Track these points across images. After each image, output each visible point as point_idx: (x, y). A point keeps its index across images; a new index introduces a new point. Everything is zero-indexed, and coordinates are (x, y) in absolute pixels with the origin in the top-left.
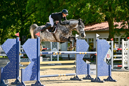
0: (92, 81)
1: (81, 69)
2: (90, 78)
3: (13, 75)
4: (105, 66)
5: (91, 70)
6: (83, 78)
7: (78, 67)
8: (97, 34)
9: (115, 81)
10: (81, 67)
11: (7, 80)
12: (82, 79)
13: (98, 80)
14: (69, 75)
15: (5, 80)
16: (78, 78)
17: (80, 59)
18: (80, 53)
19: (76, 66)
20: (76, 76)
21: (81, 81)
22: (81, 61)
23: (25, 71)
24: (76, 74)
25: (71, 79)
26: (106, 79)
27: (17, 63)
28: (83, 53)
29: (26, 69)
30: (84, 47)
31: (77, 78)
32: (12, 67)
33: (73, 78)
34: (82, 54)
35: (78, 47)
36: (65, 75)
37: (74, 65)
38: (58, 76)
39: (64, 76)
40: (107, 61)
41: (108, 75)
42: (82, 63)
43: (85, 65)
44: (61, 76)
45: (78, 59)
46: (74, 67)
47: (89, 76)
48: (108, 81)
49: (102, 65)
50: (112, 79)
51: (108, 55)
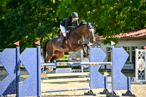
1: (96, 82)
2: (107, 92)
3: (12, 90)
4: (123, 78)
5: (110, 83)
6: (100, 92)
7: (93, 80)
8: (111, 41)
9: (134, 96)
11: (6, 95)
12: (96, 94)
13: (114, 95)
14: (82, 89)
16: (93, 93)
18: (95, 63)
19: (90, 78)
20: (90, 90)
22: (96, 73)
23: (23, 86)
24: (89, 88)
25: (85, 94)
26: (125, 93)
27: (17, 76)
28: (98, 63)
29: (23, 83)
30: (100, 57)
31: (91, 93)
33: (87, 93)
34: (93, 65)
35: (93, 57)
37: (88, 78)
38: (68, 90)
39: (74, 90)
41: (127, 89)
42: (97, 75)
43: (101, 77)
44: (71, 90)
45: (93, 71)
46: (88, 80)
47: (107, 90)
48: (127, 96)
49: (119, 77)
50: (131, 93)
51: (141, 66)
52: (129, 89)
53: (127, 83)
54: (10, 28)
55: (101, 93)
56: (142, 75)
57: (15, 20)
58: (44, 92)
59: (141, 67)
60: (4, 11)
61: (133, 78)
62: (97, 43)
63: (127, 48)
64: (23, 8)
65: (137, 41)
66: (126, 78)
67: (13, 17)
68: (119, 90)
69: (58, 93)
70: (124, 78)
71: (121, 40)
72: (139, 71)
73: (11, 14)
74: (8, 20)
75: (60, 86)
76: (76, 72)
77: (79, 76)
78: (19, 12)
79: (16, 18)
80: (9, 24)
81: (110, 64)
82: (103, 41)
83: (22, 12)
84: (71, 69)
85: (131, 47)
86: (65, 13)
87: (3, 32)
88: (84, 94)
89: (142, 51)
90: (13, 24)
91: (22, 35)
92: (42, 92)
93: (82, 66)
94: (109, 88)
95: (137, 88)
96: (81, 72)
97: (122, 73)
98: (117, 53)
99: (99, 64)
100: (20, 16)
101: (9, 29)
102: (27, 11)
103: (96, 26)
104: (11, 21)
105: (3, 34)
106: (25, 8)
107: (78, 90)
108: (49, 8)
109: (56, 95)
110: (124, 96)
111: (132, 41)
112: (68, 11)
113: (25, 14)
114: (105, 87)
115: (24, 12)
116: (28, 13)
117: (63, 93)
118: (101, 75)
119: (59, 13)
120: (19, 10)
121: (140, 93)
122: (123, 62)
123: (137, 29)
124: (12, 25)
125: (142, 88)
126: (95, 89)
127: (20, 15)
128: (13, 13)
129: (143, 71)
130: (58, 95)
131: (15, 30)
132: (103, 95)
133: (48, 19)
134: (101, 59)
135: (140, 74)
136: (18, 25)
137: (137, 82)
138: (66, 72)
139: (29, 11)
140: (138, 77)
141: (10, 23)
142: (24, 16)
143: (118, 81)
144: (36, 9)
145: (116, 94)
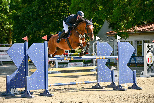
0: (114, 90)
1: (104, 75)
2: (114, 85)
3: (21, 83)
7: (100, 74)
9: (140, 89)
10: (103, 73)
11: (15, 89)
12: (103, 87)
13: (120, 88)
14: (89, 83)
15: (13, 89)
16: (100, 86)
17: (101, 64)
18: (101, 57)
19: (97, 72)
20: (97, 83)
21: (103, 89)
22: (103, 67)
23: (31, 79)
24: (97, 81)
25: (93, 87)
26: (131, 86)
27: (26, 70)
28: (104, 57)
30: (107, 51)
32: (20, 75)
35: (100, 51)
36: (84, 82)
37: (95, 72)
38: (76, 84)
39: (82, 84)
40: (148, 66)
41: (133, 82)
42: (104, 69)
43: (108, 71)
44: (79, 84)
45: (100, 65)
46: (95, 74)
47: (114, 83)
48: (133, 89)
49: (125, 71)
50: (137, 86)
51: (149, 59)
52: (135, 82)
53: (133, 76)
54: (26, 23)
55: (108, 87)
56: (151, 69)
57: (30, 16)
58: (52, 86)
59: (149, 61)
60: (20, 6)
61: (142, 71)
62: (110, 37)
63: (139, 42)
64: (38, 4)
65: (149, 35)
66: (132, 71)
67: (28, 13)
68: (126, 84)
69: (66, 87)
70: (129, 71)
71: (134, 34)
72: (148, 65)
73: (26, 9)
74: (24, 16)
75: (70, 80)
76: (88, 66)
77: (91, 70)
78: (34, 8)
79: (31, 14)
80: (24, 19)
81: (116, 58)
82: (114, 35)
83: (37, 7)
84: (83, 63)
85: (143, 41)
86: (78, 8)
87: (19, 27)
88: (91, 88)
89: (150, 45)
90: (28, 19)
91: (37, 31)
92: (50, 86)
93: (94, 60)
94: (116, 82)
95: (145, 81)
96: (93, 66)
97: (127, 67)
98: (123, 48)
99: (106, 58)
100: (35, 12)
101: (24, 24)
102: (41, 6)
103: (109, 21)
104: (26, 16)
105: (19, 29)
106: (40, 4)
107: (85, 83)
108: (63, 3)
109: (65, 89)
110: (131, 89)
111: (145, 35)
112: (80, 6)
113: (40, 10)
114: (112, 81)
115: (39, 7)
116: (42, 8)
117: (72, 86)
118: (108, 69)
119: (72, 8)
120: (34, 5)
121: (146, 86)
122: (129, 56)
123: (150, 23)
124: (27, 21)
125: (149, 81)
126: (104, 82)
127: (35, 10)
128: (29, 8)
129: (152, 65)
130: (66, 89)
131: (30, 25)
132: (110, 88)
133: (63, 14)
134: (108, 54)
135: (148, 67)
136: (33, 21)
137: (146, 75)
138: (78, 66)
139: (44, 7)
140: (147, 70)
141: (26, 18)
142: (38, 11)
143: (124, 74)
144: (50, 4)
145: (122, 88)
